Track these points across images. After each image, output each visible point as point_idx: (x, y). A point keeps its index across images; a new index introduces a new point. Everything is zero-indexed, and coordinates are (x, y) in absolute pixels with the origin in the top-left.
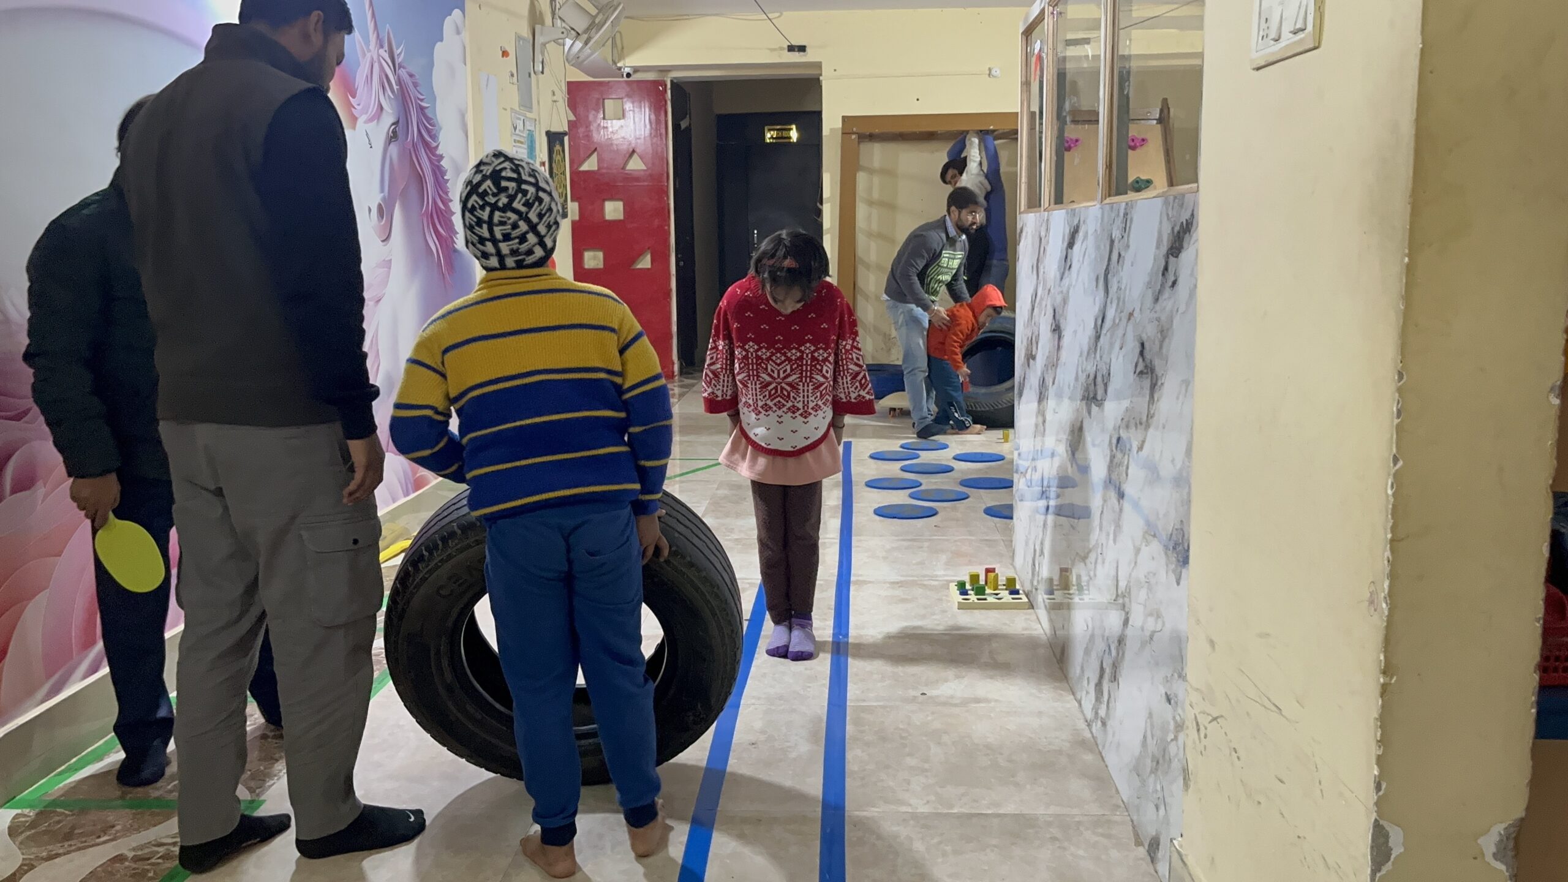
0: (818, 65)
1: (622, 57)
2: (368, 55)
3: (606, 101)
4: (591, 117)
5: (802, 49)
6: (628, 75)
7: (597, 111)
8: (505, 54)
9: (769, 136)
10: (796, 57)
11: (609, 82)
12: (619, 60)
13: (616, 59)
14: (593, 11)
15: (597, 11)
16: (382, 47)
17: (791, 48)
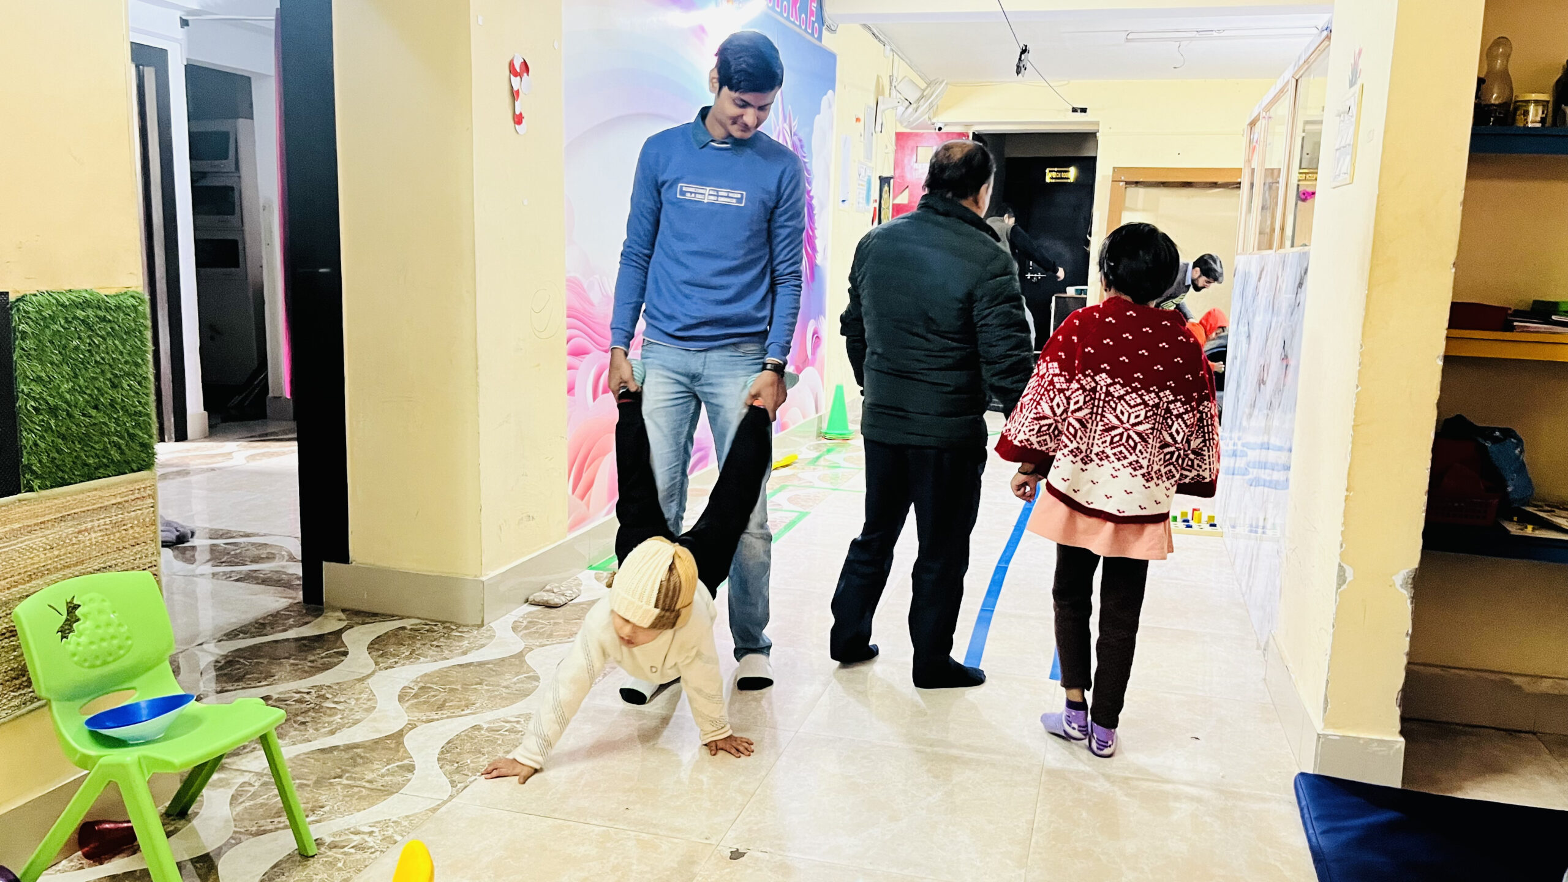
0: (1097, 123)
1: (935, 114)
2: (778, 128)
3: (919, 148)
4: (906, 161)
5: (1084, 110)
6: (940, 129)
7: (911, 155)
8: (858, 120)
9: (1050, 176)
10: (1079, 116)
11: (923, 134)
12: (934, 117)
13: (932, 117)
14: (923, 85)
15: (926, 85)
16: (785, 121)
17: (1074, 110)
